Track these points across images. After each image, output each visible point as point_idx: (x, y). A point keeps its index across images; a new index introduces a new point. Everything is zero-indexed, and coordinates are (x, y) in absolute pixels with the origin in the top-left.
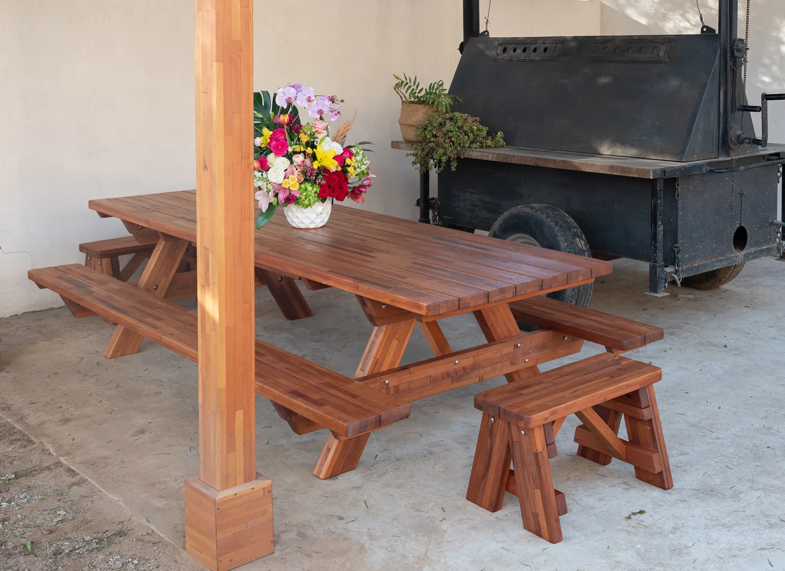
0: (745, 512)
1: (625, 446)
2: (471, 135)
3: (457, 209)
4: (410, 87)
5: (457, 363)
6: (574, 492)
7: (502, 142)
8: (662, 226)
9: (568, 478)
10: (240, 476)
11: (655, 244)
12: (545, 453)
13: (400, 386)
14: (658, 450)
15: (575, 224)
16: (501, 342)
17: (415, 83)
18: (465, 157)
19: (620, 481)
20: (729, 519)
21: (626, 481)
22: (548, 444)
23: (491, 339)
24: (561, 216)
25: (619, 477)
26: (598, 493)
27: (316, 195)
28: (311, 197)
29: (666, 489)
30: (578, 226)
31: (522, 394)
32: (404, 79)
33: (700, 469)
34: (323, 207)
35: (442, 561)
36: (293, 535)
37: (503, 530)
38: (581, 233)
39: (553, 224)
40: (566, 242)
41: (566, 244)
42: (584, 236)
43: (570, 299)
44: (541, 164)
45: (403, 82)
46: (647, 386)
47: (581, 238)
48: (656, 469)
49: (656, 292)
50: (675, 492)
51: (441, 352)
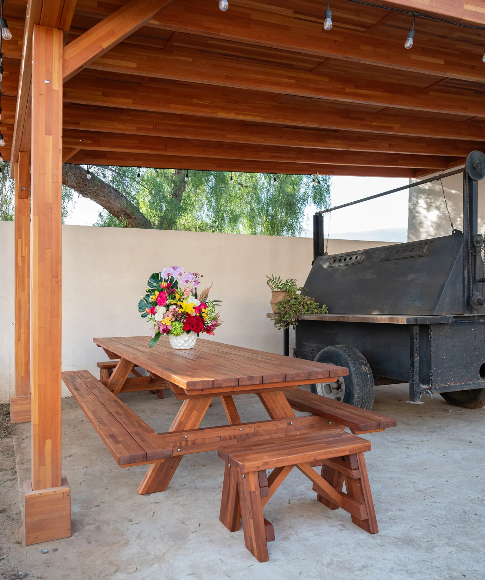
0: (432, 563)
1: (342, 497)
2: (306, 307)
3: (305, 353)
4: (275, 282)
5: (241, 430)
6: (299, 526)
7: (326, 310)
8: (418, 357)
9: (302, 516)
10: (49, 483)
11: (413, 369)
12: (258, 493)
13: (197, 440)
14: (364, 501)
15: (363, 357)
16: (278, 419)
17: (278, 280)
18: (302, 319)
19: (340, 523)
20: (414, 567)
21: (344, 524)
22: (261, 486)
23: (273, 419)
24: (354, 352)
25: (340, 520)
26: (317, 530)
27: (182, 329)
28: (178, 330)
29: (371, 534)
30: (365, 358)
31: (252, 449)
32: (272, 278)
33: (409, 523)
34: (189, 337)
35: (171, 561)
36: (92, 527)
37: (230, 546)
38: (366, 362)
39: (347, 356)
40: (355, 367)
41: (354, 369)
42: (368, 364)
43: (357, 403)
44: (341, 320)
45: (271, 279)
46: (359, 453)
47: (366, 365)
48: (362, 517)
49: (414, 401)
50: (380, 538)
51: (233, 422)
